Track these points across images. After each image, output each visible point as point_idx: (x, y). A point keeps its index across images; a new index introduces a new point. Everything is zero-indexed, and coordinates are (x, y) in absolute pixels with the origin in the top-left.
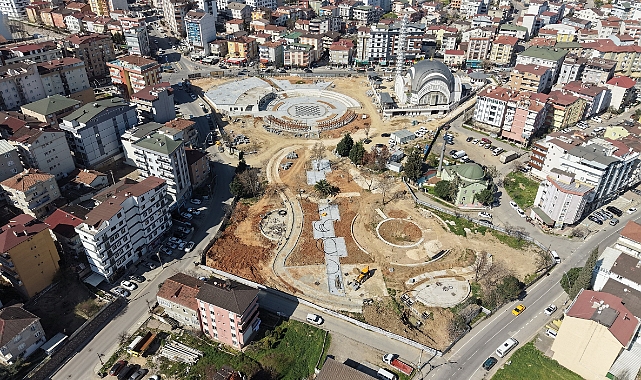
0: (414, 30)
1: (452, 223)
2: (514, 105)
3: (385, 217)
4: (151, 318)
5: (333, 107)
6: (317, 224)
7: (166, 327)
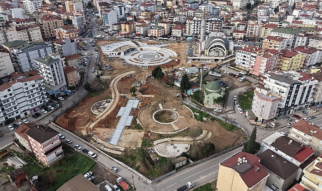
0: (216, 19)
1: (198, 114)
2: (255, 55)
3: (161, 108)
4: (14, 144)
5: (163, 55)
6: (122, 109)
7: (18, 149)
